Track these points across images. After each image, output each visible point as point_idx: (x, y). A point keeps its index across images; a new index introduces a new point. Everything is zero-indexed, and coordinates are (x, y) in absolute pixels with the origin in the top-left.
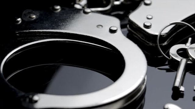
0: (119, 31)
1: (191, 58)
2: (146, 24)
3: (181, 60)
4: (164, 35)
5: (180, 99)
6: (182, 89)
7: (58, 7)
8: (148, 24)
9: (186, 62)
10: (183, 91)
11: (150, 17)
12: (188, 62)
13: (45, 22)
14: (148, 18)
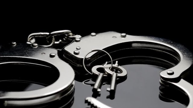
0: (57, 56)
1: (106, 73)
2: (75, 52)
3: (99, 74)
4: (88, 58)
5: (98, 97)
6: (99, 90)
7: (15, 43)
8: (77, 52)
9: (103, 75)
10: (100, 92)
11: (79, 48)
12: (104, 75)
13: (5, 52)
14: (77, 49)
